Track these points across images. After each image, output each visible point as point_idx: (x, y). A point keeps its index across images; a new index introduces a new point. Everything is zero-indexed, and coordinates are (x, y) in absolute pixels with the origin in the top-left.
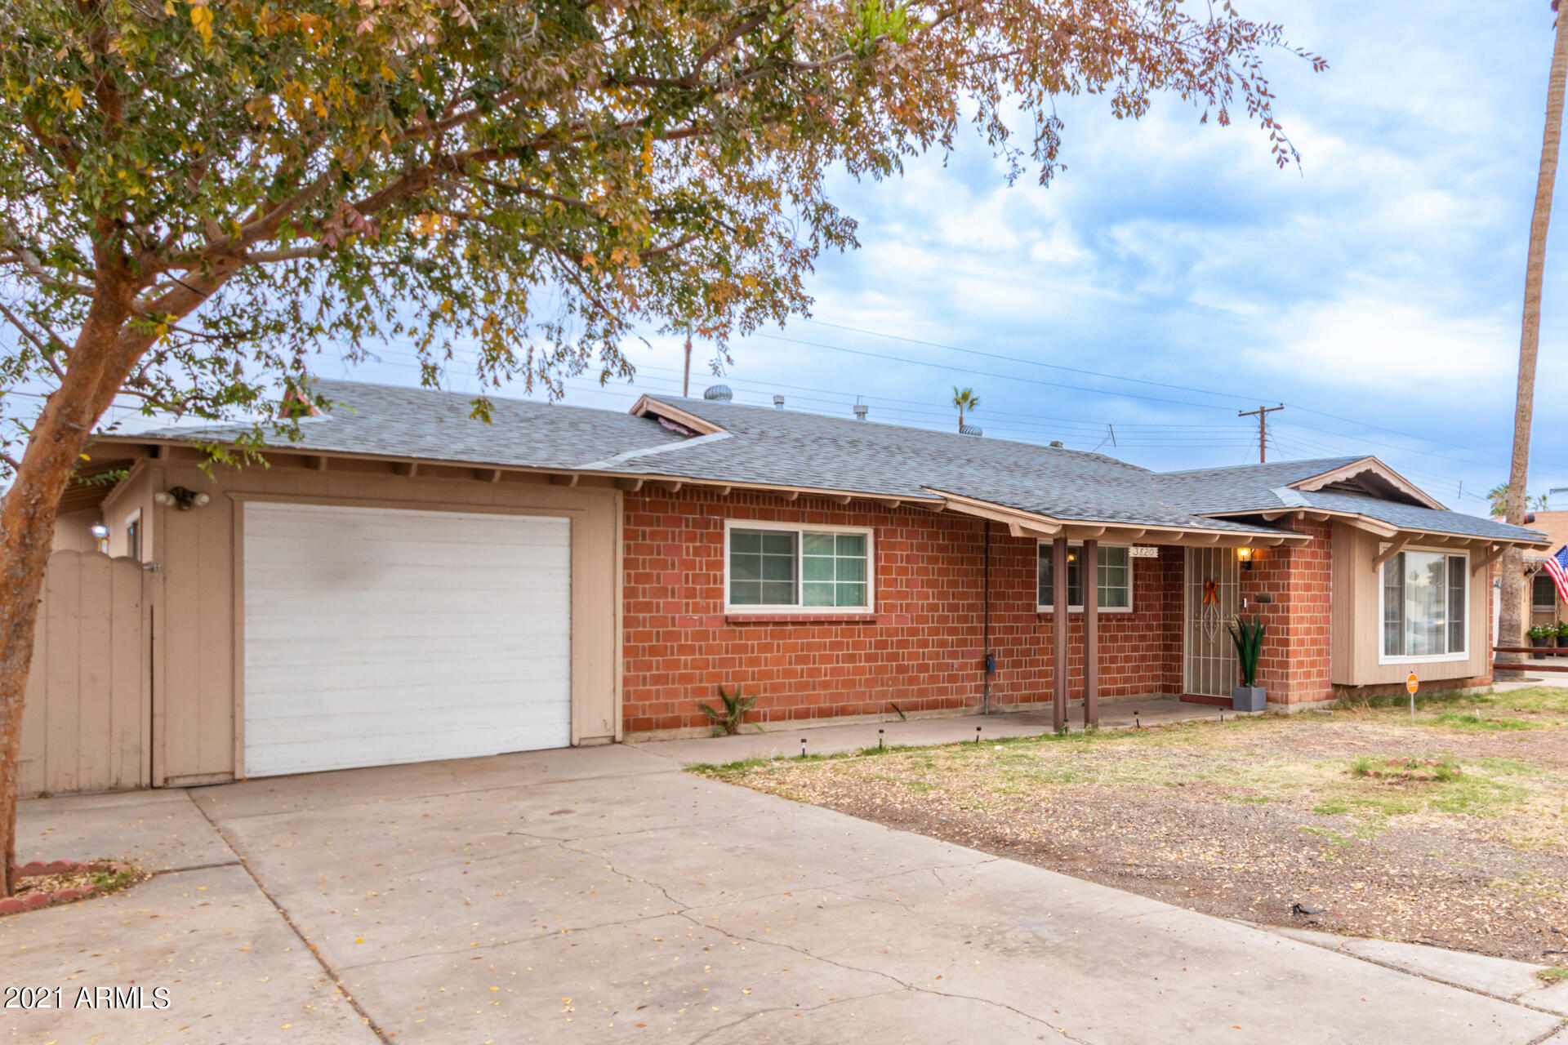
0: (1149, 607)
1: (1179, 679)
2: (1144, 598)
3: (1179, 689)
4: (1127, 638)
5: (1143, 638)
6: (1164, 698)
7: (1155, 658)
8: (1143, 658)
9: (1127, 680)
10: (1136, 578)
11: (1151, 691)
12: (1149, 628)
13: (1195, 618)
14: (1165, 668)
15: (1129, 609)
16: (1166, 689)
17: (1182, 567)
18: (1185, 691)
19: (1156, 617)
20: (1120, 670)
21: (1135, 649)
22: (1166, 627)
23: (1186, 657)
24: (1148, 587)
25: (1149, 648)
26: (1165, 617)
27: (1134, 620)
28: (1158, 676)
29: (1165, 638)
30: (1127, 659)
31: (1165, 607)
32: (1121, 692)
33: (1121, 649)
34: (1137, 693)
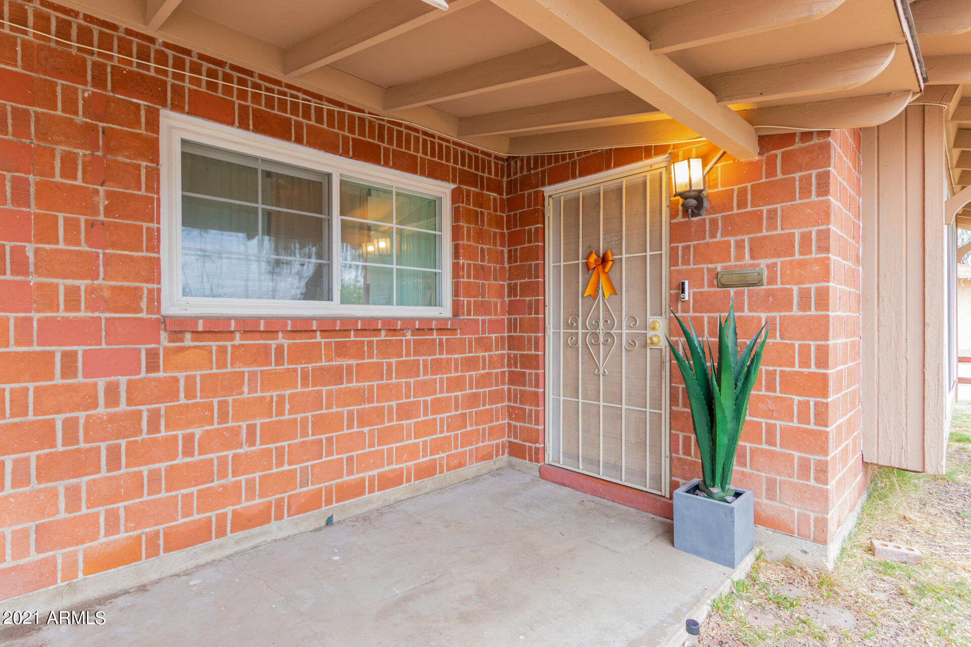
0: (483, 308)
1: (536, 436)
2: (470, 290)
3: (537, 455)
4: (437, 367)
5: (471, 363)
6: (511, 465)
7: (495, 397)
8: (473, 400)
9: (438, 446)
10: (456, 254)
11: (488, 457)
12: (483, 344)
13: (568, 326)
14: (513, 413)
15: (445, 311)
16: (516, 451)
17: (540, 234)
18: (549, 458)
19: (494, 326)
20: (423, 429)
21: (456, 385)
22: (513, 343)
23: (550, 398)
24: (481, 272)
25: (483, 381)
26: (512, 326)
27: (453, 330)
28: (501, 427)
29: (512, 361)
30: (439, 406)
31: (512, 308)
32: (426, 471)
33: (425, 388)
34: (460, 465)
